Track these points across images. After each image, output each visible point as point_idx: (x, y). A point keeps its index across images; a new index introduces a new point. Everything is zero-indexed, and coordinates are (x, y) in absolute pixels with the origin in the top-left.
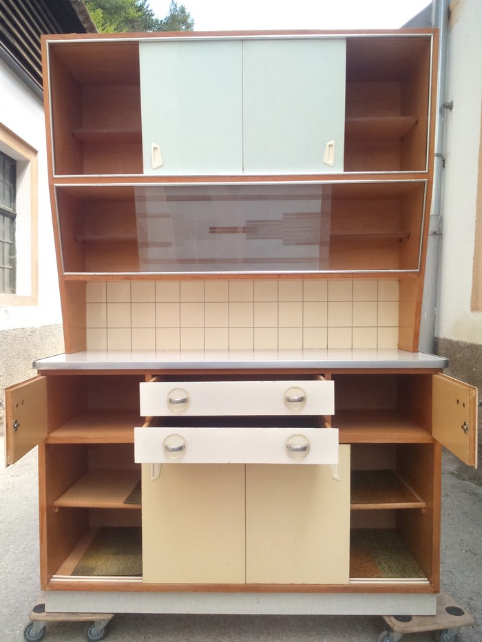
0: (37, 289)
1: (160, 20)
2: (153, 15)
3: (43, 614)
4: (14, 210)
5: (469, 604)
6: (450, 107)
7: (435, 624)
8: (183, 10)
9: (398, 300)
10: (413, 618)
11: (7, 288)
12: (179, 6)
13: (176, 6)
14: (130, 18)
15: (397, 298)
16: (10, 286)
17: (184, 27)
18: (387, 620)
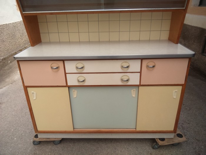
3: (38, 139)
5: (182, 126)
7: (173, 142)
9: (171, 19)
10: (165, 139)
15: (170, 18)
18: (156, 140)
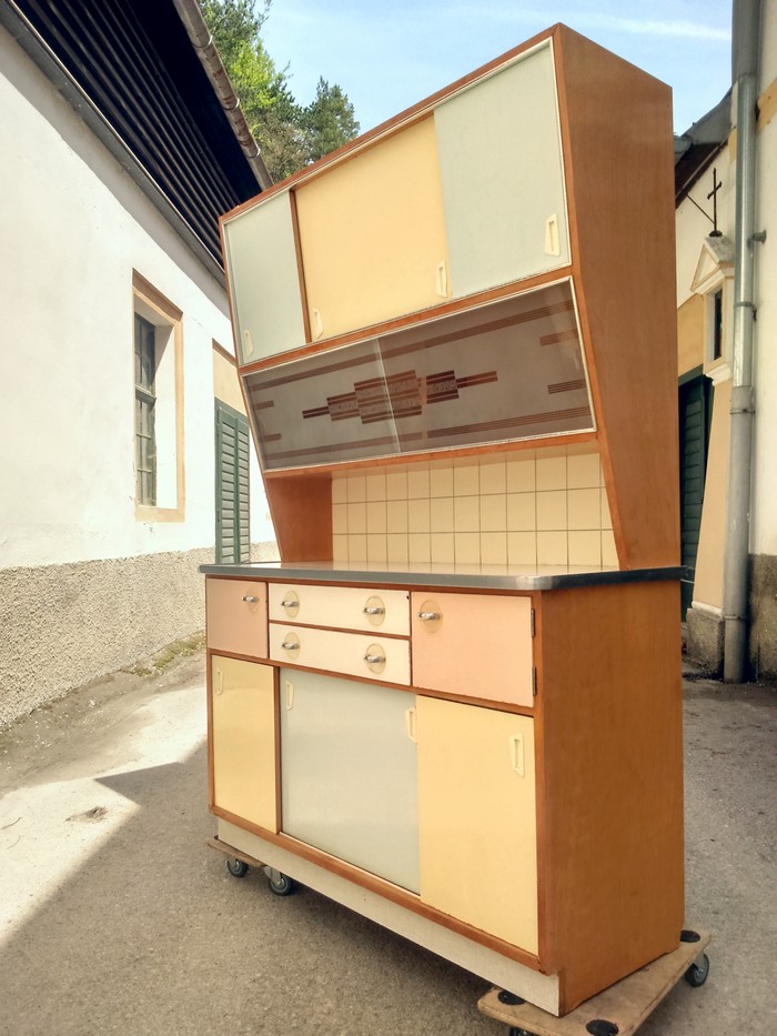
0: (184, 499)
1: (304, 107)
2: (292, 100)
4: (153, 392)
6: (762, 238)
8: (336, 93)
11: (145, 500)
12: (331, 86)
13: (327, 87)
14: (260, 107)
16: (148, 496)
17: (338, 117)
